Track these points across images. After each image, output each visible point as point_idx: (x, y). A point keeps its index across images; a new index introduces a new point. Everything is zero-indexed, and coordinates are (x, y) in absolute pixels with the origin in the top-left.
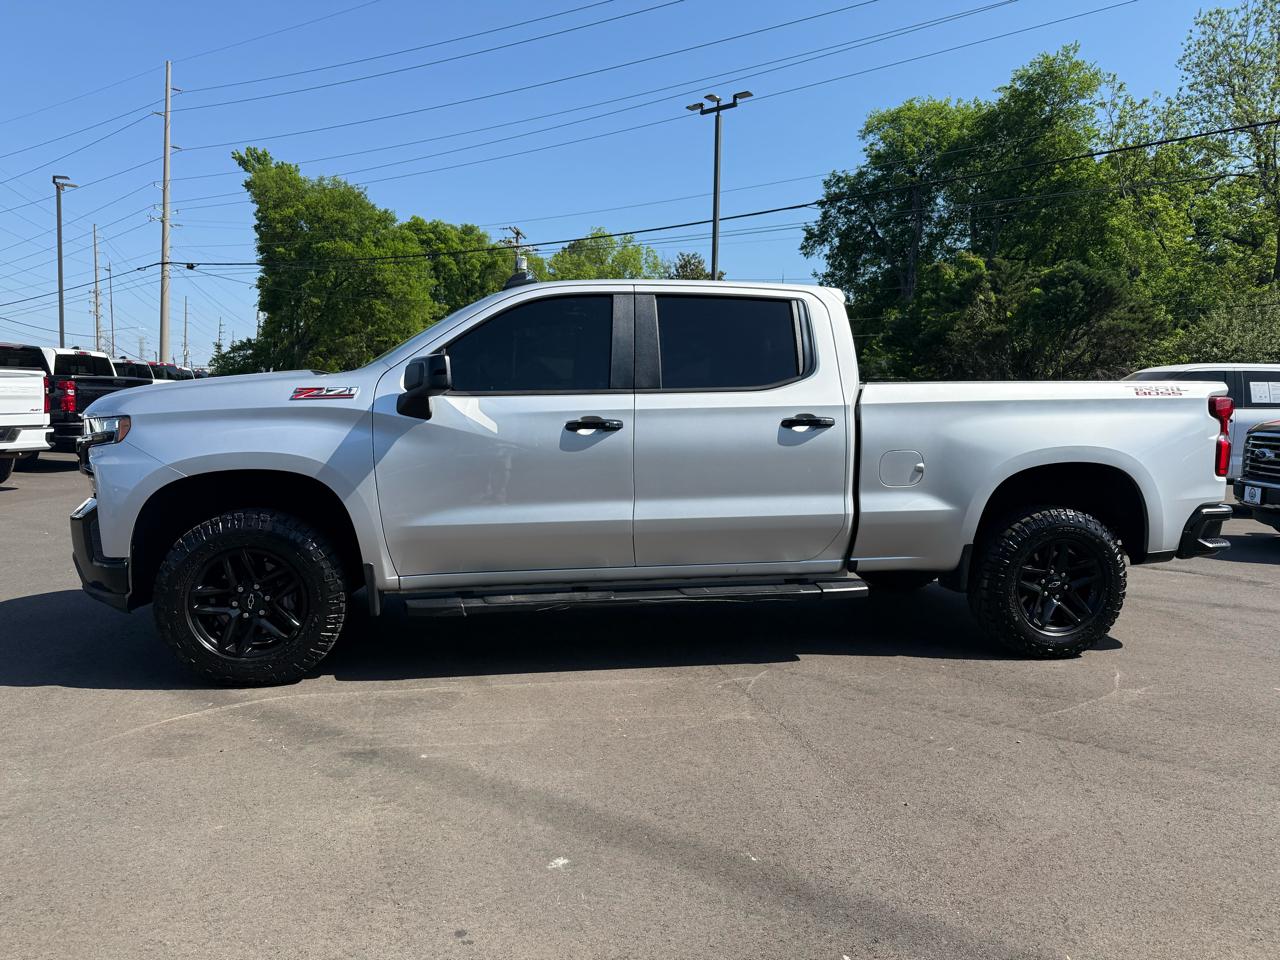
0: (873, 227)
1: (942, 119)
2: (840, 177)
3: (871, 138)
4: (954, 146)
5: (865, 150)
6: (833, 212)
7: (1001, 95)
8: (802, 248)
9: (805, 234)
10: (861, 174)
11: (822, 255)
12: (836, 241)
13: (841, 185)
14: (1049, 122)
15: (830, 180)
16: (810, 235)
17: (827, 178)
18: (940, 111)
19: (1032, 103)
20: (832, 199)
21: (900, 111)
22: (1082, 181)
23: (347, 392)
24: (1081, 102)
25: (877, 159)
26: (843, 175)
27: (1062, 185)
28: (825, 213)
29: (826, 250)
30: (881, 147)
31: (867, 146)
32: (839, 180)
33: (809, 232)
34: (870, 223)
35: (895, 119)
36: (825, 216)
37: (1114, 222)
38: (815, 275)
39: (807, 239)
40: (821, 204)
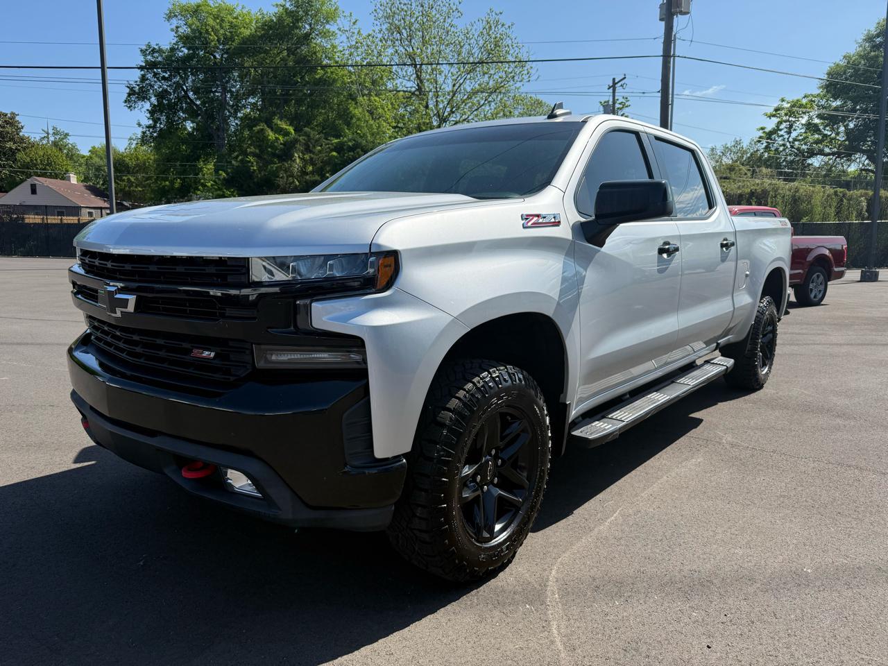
0: (186, 92)
1: (235, 18)
2: (154, 49)
3: (175, 22)
4: (245, 41)
5: (172, 30)
6: (149, 76)
7: (276, 10)
8: (125, 102)
9: (128, 90)
10: (172, 50)
11: (144, 109)
12: (154, 100)
13: (156, 55)
14: (307, 37)
15: (147, 50)
16: (132, 92)
17: (144, 48)
18: (230, 11)
19: (298, 21)
20: (150, 66)
21: (198, 6)
22: (335, 81)
23: (553, 220)
24: (327, 27)
25: (185, 40)
26: (157, 47)
27: (322, 82)
28: (143, 76)
29: (147, 106)
30: (184, 30)
31: (174, 27)
32: (154, 51)
33: (132, 89)
34: (183, 89)
35: (196, 11)
36: (143, 78)
37: (356, 111)
38: (139, 125)
39: (129, 95)
40: (141, 68)
